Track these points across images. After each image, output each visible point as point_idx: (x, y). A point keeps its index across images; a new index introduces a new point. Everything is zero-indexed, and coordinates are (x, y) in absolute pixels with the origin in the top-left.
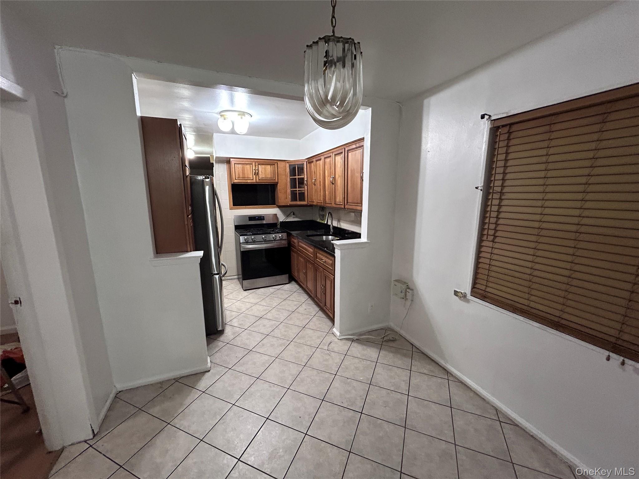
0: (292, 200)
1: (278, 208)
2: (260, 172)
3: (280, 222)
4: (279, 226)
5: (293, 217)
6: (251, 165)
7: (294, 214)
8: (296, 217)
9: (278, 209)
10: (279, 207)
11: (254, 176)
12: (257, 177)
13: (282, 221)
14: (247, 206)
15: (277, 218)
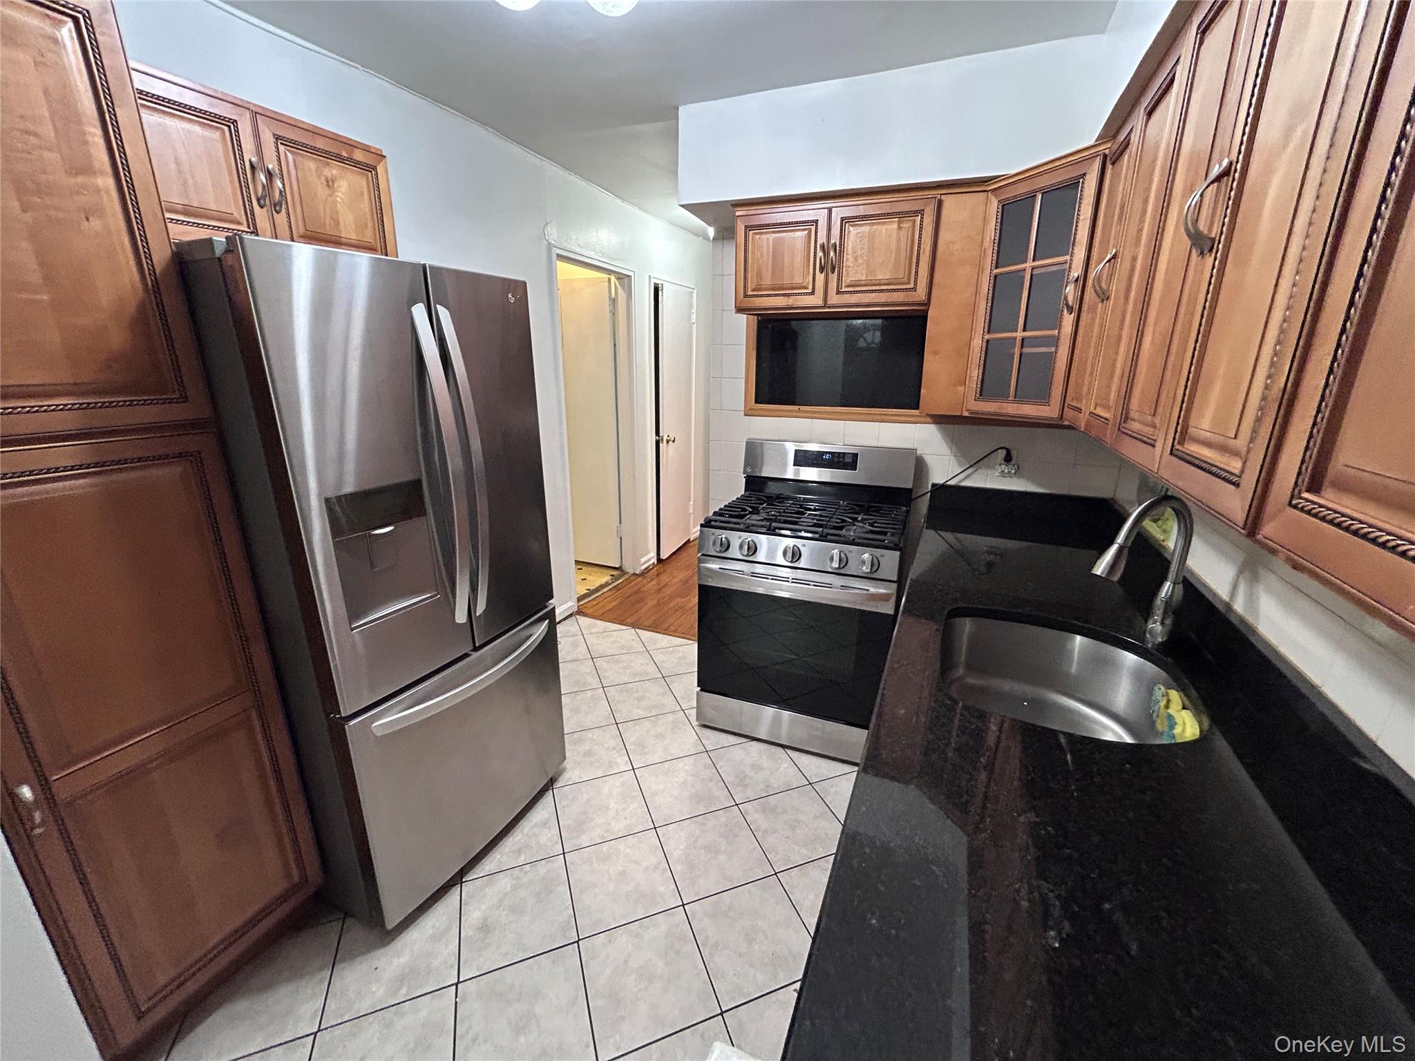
0: (983, 392)
1: (935, 422)
2: (848, 259)
3: (933, 485)
4: (923, 505)
5: (1003, 474)
6: (813, 228)
7: (1008, 459)
8: (1018, 473)
9: (933, 426)
10: (940, 420)
11: (820, 277)
12: (834, 278)
13: (941, 482)
14: (803, 408)
15: (920, 466)
